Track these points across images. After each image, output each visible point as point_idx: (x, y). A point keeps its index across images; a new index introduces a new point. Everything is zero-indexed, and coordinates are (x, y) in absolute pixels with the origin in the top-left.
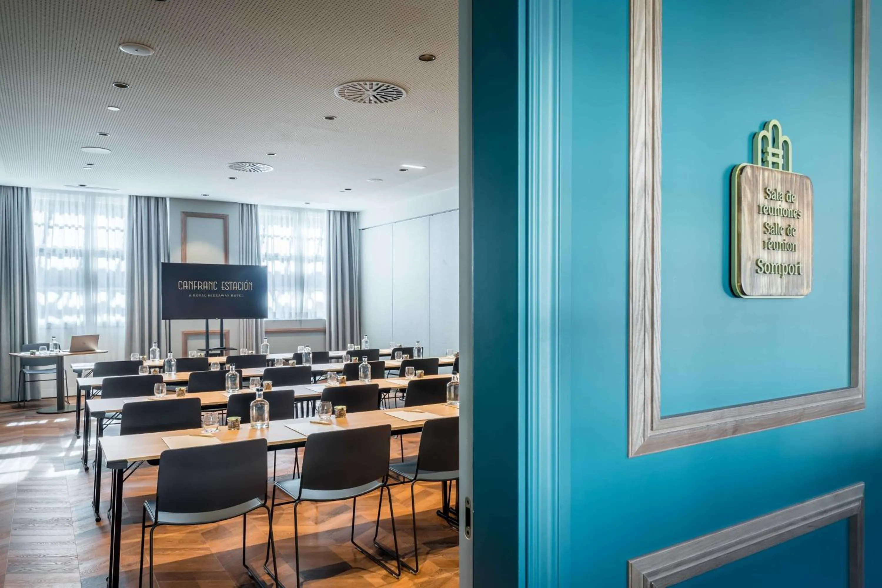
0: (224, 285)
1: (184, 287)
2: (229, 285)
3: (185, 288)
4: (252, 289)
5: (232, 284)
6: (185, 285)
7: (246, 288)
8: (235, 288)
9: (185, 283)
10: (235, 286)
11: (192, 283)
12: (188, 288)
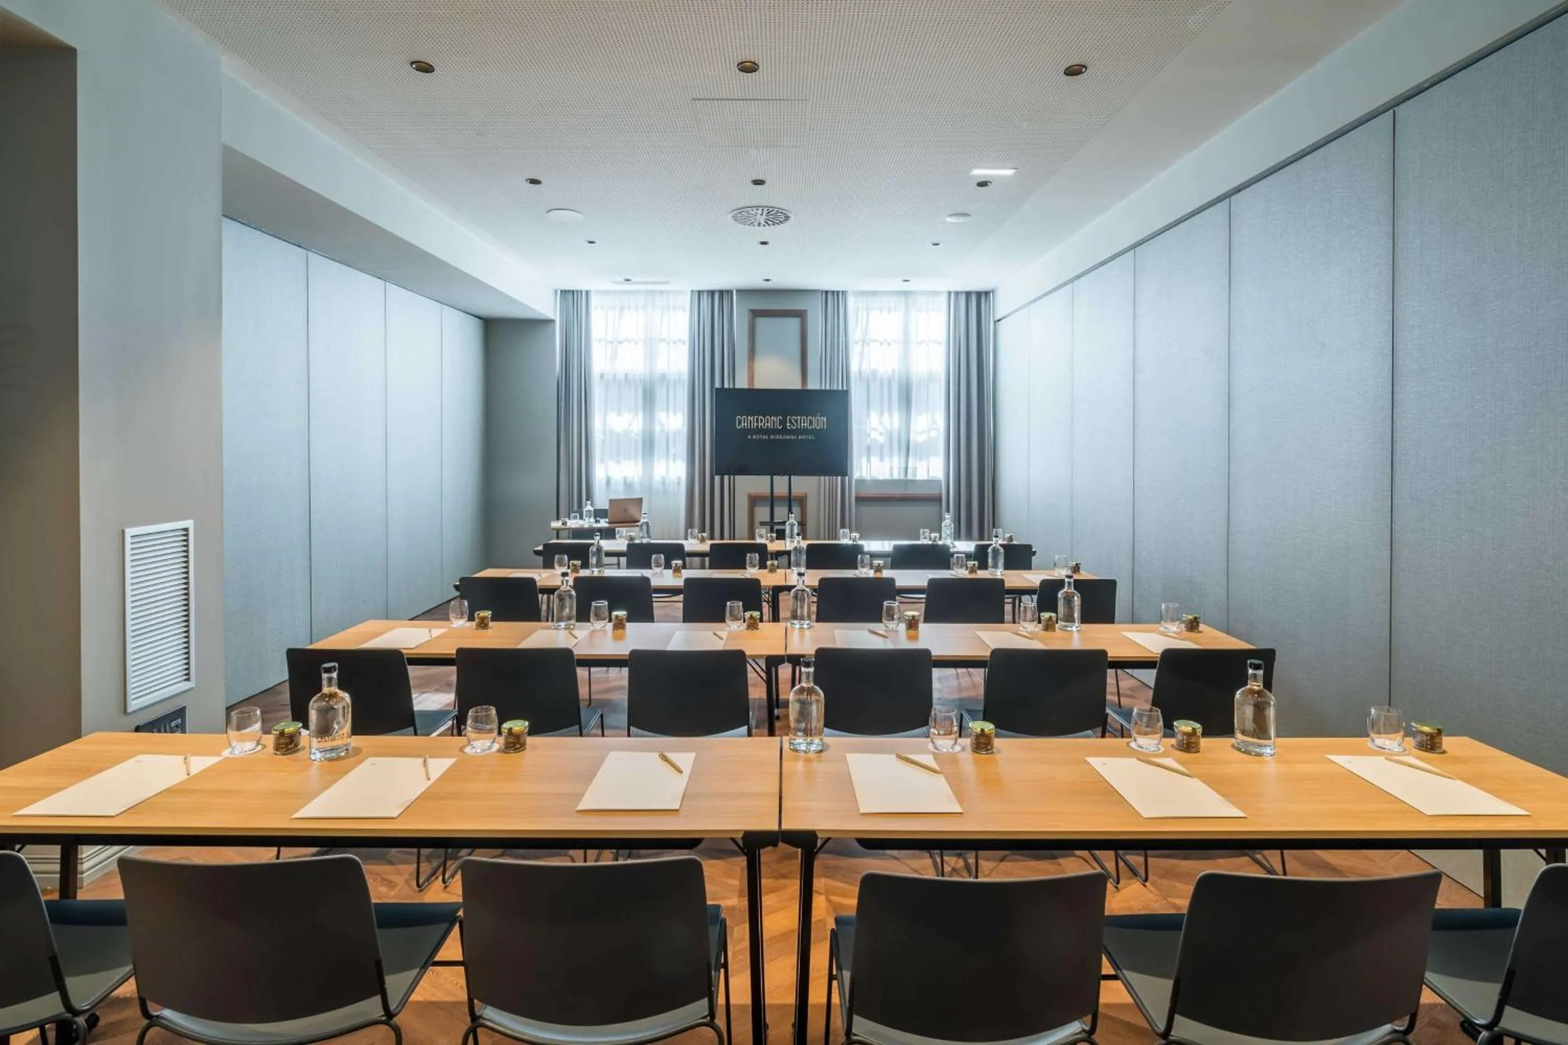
0: (791, 422)
1: (743, 424)
2: (796, 422)
3: (744, 426)
4: (825, 427)
5: (801, 419)
6: (744, 422)
7: (818, 426)
8: (804, 426)
9: (744, 419)
10: (804, 423)
11: (752, 419)
12: (747, 426)
